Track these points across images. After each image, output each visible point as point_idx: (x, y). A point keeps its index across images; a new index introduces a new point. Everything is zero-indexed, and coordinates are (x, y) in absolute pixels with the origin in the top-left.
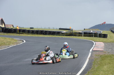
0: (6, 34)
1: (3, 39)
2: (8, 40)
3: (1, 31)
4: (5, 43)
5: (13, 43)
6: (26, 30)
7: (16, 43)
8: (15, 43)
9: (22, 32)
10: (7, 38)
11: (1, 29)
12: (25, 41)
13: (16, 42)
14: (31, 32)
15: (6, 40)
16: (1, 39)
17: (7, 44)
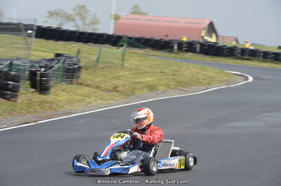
0: (208, 59)
1: (197, 71)
2: (211, 72)
3: (198, 49)
4: (199, 80)
5: (219, 82)
6: (260, 52)
7: (228, 80)
8: (225, 83)
9: (250, 55)
10: (209, 69)
11: (198, 46)
12: (251, 79)
13: (228, 78)
14: (272, 58)
15: (204, 72)
16: (193, 69)
17: (206, 82)
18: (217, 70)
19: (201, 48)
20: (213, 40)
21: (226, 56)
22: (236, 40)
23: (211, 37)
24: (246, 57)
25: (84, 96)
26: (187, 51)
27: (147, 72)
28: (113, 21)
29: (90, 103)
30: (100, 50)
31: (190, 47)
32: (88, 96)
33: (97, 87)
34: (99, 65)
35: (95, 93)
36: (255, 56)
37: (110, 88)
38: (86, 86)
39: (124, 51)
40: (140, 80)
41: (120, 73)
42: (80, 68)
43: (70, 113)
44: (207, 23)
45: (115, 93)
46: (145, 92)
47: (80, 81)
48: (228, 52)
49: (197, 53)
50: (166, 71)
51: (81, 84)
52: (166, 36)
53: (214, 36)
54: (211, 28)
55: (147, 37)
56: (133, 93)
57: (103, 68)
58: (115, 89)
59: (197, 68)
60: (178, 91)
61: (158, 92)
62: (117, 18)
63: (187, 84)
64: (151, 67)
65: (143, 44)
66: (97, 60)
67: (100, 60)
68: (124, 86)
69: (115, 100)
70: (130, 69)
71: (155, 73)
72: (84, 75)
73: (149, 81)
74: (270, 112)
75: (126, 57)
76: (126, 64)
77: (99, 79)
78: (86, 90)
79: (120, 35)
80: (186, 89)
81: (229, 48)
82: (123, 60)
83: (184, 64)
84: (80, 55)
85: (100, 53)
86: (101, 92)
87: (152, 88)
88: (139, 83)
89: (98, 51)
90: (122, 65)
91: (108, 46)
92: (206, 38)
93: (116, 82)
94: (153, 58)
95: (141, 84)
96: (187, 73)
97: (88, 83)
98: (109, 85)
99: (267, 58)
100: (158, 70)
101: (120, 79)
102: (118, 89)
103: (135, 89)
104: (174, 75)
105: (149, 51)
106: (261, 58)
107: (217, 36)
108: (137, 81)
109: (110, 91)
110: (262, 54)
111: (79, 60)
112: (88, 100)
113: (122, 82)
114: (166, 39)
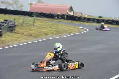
0: (70, 22)
1: (65, 27)
2: (71, 27)
3: (66, 18)
4: (66, 31)
5: (74, 31)
6: (92, 19)
8: (77, 32)
9: (87, 20)
10: (70, 26)
11: (66, 16)
12: (88, 30)
13: (78, 30)
14: (96, 21)
15: (68, 28)
16: (64, 26)
17: (69, 31)
18: (74, 27)
19: (67, 17)
20: (72, 14)
21: (77, 20)
22: (82, 14)
23: (71, 12)
24: (85, 21)
25: (17, 38)
26: (61, 18)
27: (44, 28)
28: (29, 6)
29: (20, 41)
30: (24, 18)
31: (62, 17)
32: (19, 38)
33: (23, 34)
34: (24, 25)
35: (22, 36)
36: (89, 21)
37: (29, 34)
38: (18, 33)
39: (34, 18)
40: (41, 31)
41: (33, 28)
42: (15, 26)
43: (11, 45)
44: (69, 7)
45: (31, 37)
46: (44, 36)
47: (15, 31)
48: (78, 19)
49: (65, 19)
50: (52, 27)
51: (16, 33)
52: (52, 12)
53: (72, 12)
54: (71, 9)
55: (44, 12)
56: (38, 37)
57: (25, 26)
58: (31, 35)
59: (65, 26)
60: (58, 36)
61: (49, 36)
62: (31, 4)
63: (61, 33)
64: (46, 25)
65: (42, 16)
66: (23, 23)
67: (24, 22)
68: (34, 33)
69: (30, 39)
70: (37, 26)
71: (48, 28)
72: (17, 29)
73: (45, 31)
74: (95, 44)
75: (35, 21)
76: (35, 24)
77: (24, 31)
78: (18, 35)
79: (33, 12)
80: (61, 34)
81: (78, 17)
82: (34, 22)
83: (60, 24)
84: (15, 20)
85: (24, 19)
86: (25, 36)
87: (46, 34)
88: (41, 32)
89: (23, 19)
90: (33, 24)
91: (27, 16)
92: (69, 13)
93: (31, 32)
94: (47, 21)
95: (42, 33)
96: (61, 28)
97: (19, 32)
98: (28, 33)
99: (94, 21)
100: (49, 27)
101: (33, 31)
102: (32, 35)
103: (39, 35)
104: (55, 29)
105: (45, 19)
106: (92, 21)
107: (74, 12)
108: (40, 31)
109: (28, 36)
110: (92, 20)
111: (15, 22)
112: (19, 39)
113: (34, 32)
114: (52, 13)
